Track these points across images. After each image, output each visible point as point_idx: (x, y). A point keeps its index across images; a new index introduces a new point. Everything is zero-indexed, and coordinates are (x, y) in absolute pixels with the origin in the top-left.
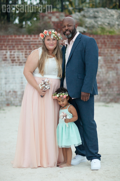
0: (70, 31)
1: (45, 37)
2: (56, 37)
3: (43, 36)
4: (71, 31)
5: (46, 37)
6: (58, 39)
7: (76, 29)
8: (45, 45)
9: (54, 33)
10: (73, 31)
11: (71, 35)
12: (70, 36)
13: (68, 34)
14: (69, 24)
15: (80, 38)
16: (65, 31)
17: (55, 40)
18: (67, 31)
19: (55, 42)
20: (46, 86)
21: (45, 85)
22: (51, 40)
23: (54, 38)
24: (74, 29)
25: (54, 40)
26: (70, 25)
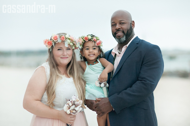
0: (123, 32)
1: (54, 44)
2: (71, 44)
3: (51, 44)
4: (126, 32)
5: (56, 45)
6: (74, 48)
7: (133, 28)
8: (53, 57)
9: (69, 39)
10: (128, 32)
11: (125, 37)
12: (124, 39)
13: (119, 36)
14: (121, 20)
15: (137, 43)
16: (115, 32)
17: (70, 49)
18: (119, 31)
19: (70, 52)
20: (76, 107)
21: (74, 106)
22: (65, 49)
23: (69, 46)
24: (129, 28)
25: (68, 49)
26: (123, 22)
